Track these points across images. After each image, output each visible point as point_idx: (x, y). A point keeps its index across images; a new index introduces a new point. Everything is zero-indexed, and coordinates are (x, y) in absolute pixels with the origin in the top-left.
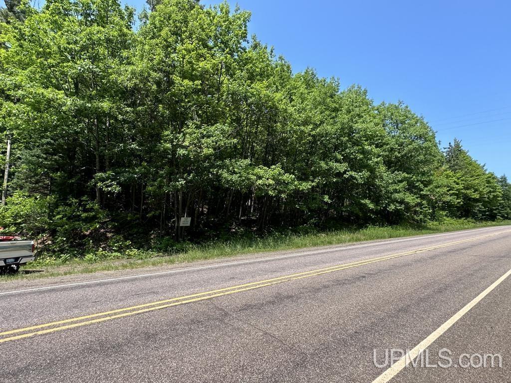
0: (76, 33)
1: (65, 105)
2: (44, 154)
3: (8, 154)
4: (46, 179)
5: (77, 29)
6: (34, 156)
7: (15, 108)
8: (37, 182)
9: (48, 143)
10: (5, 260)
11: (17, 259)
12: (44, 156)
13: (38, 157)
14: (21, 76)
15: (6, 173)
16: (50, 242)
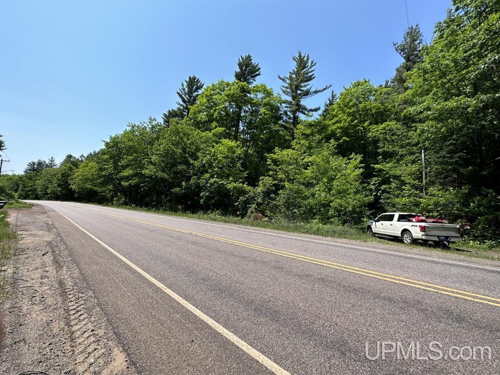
0: (473, 38)
1: (469, 106)
2: (448, 154)
3: (423, 160)
4: (453, 174)
5: (474, 33)
6: (440, 157)
7: (424, 126)
8: (446, 177)
9: (451, 144)
10: (438, 237)
11: (447, 237)
12: (449, 155)
13: (444, 157)
14: (428, 100)
15: (424, 174)
16: (469, 228)
